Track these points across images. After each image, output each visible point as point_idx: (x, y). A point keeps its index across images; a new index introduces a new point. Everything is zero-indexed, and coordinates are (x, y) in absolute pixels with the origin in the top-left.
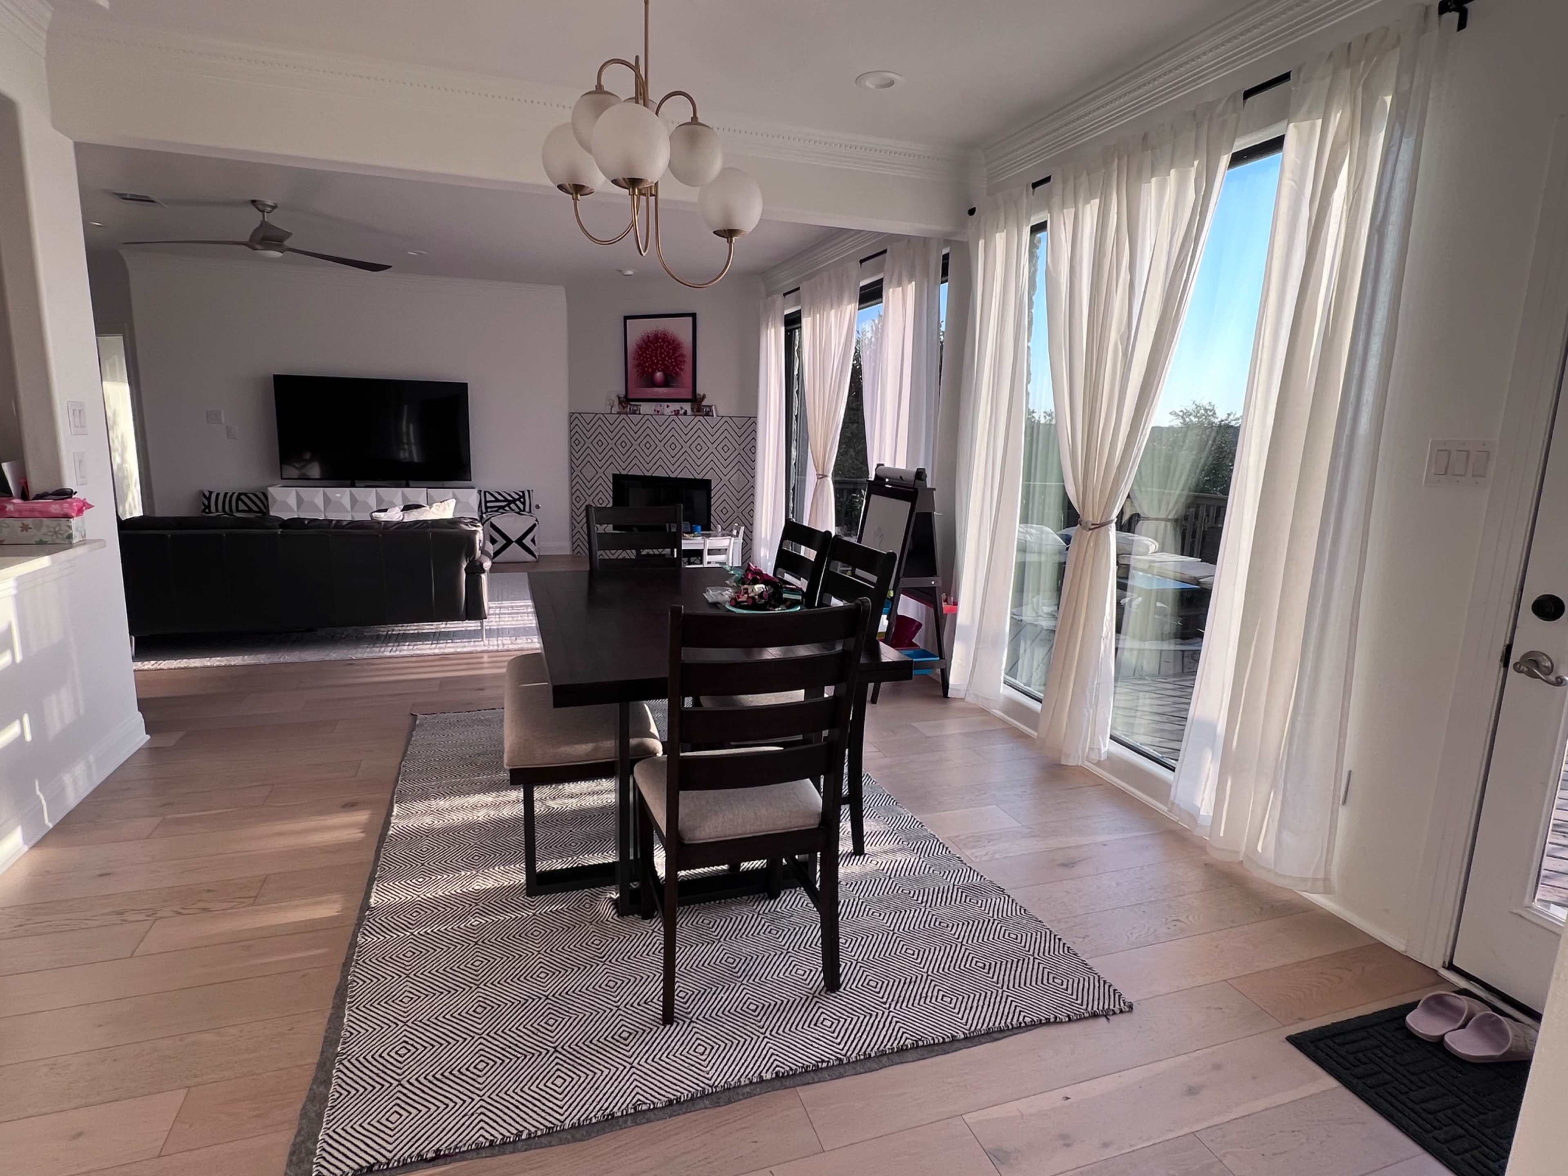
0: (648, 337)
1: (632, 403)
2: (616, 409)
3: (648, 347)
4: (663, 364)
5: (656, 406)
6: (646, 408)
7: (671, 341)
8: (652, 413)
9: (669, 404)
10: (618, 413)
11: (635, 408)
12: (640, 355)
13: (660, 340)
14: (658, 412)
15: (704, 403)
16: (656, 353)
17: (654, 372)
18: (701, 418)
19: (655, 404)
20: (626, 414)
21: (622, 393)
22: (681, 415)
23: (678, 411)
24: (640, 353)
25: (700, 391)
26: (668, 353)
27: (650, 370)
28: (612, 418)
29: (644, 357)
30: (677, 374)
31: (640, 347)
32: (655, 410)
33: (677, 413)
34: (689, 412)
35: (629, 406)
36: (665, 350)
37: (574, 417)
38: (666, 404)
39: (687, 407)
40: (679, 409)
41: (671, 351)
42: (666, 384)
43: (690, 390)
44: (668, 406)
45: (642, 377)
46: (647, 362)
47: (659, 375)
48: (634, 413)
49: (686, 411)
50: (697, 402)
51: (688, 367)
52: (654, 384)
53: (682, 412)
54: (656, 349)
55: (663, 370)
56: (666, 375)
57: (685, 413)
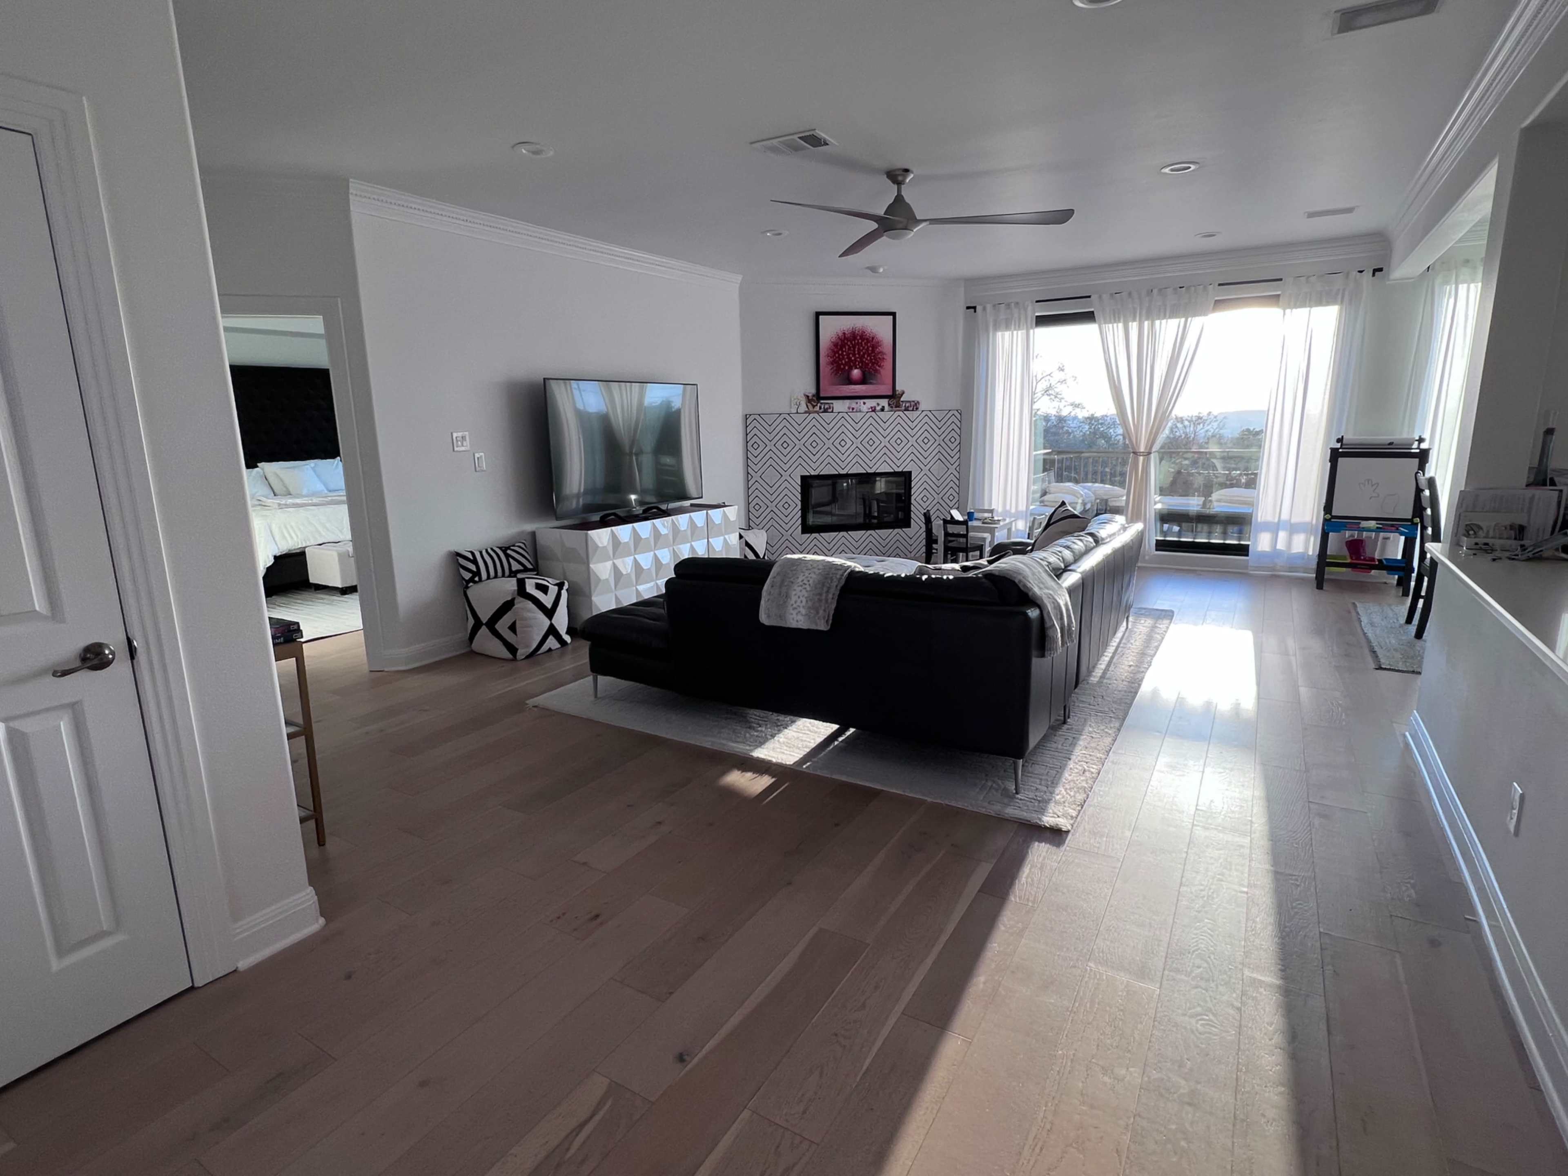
0: (844, 334)
1: (822, 401)
2: (803, 408)
3: (843, 345)
4: (862, 362)
5: (850, 403)
6: (839, 406)
7: (871, 339)
8: (847, 410)
9: (865, 401)
10: (806, 412)
11: (826, 406)
12: (835, 353)
13: (858, 338)
14: (853, 409)
15: (902, 399)
16: (854, 351)
17: (851, 369)
18: (901, 413)
19: (848, 401)
20: (817, 412)
21: (812, 391)
22: (878, 411)
23: (875, 407)
24: (835, 350)
25: (899, 388)
26: (867, 350)
27: (847, 368)
28: (800, 418)
29: (839, 355)
30: (876, 371)
31: (836, 345)
32: (849, 408)
33: (874, 410)
34: (887, 408)
35: (819, 405)
36: (864, 348)
37: (752, 418)
38: (862, 401)
39: (884, 402)
40: (876, 405)
41: (870, 349)
42: (863, 381)
43: (891, 387)
44: (864, 403)
45: (836, 374)
46: (843, 358)
47: (856, 373)
48: (825, 411)
49: (883, 407)
50: (894, 398)
51: (888, 364)
52: (850, 381)
53: (878, 408)
54: (854, 347)
55: (861, 368)
56: (864, 373)
57: (883, 410)
